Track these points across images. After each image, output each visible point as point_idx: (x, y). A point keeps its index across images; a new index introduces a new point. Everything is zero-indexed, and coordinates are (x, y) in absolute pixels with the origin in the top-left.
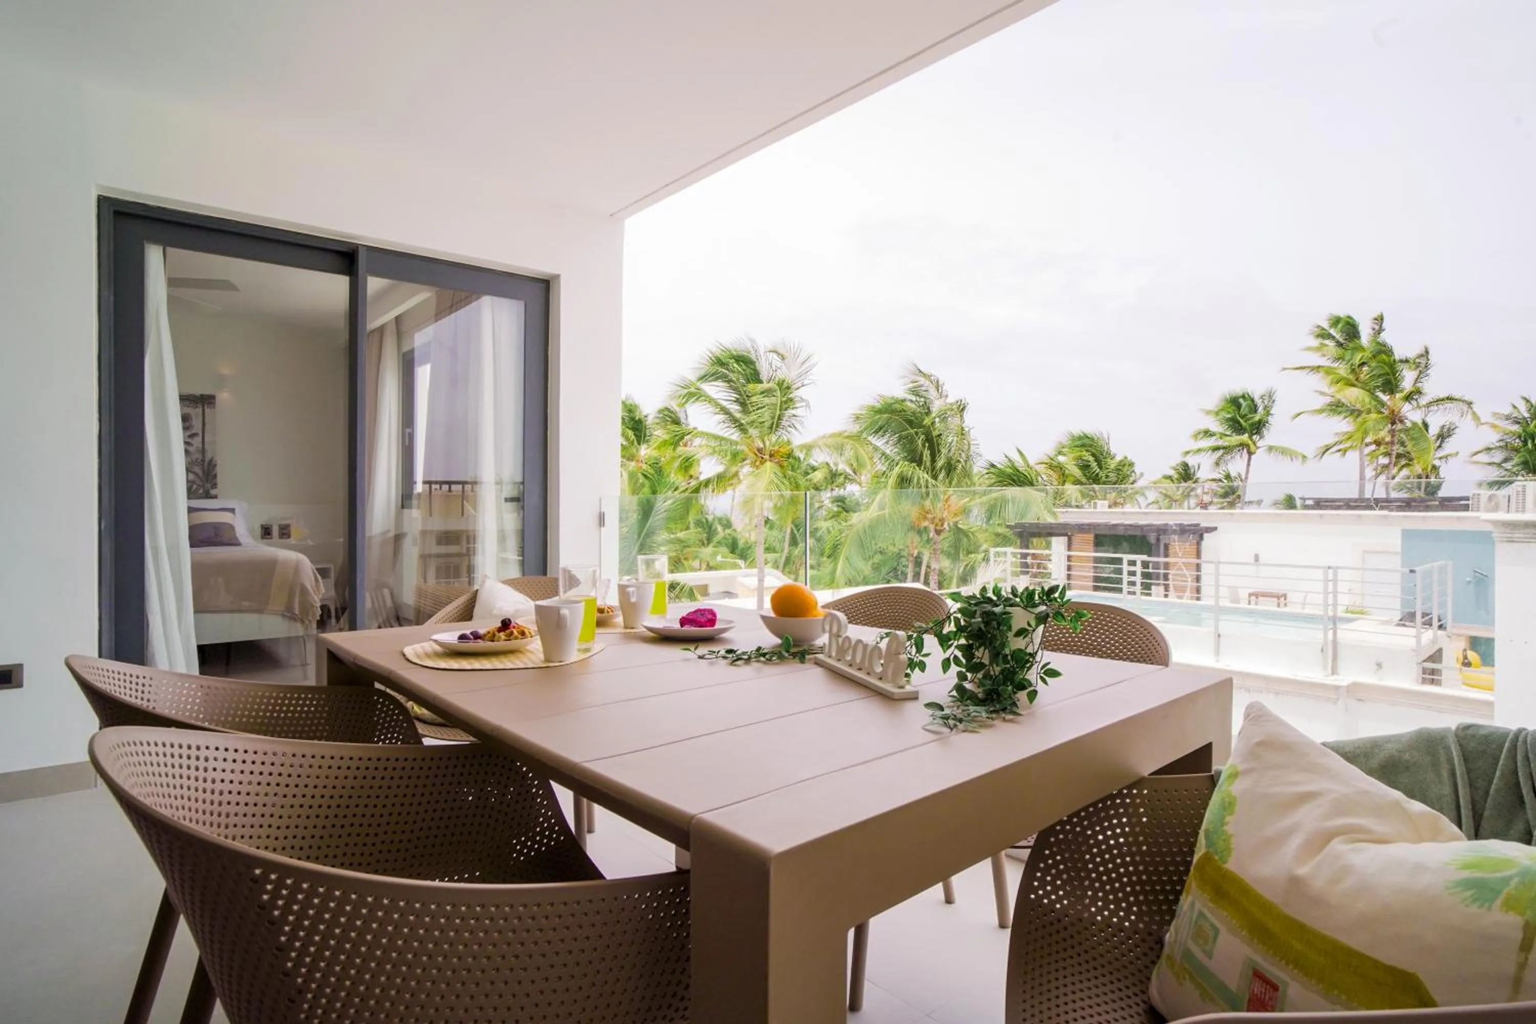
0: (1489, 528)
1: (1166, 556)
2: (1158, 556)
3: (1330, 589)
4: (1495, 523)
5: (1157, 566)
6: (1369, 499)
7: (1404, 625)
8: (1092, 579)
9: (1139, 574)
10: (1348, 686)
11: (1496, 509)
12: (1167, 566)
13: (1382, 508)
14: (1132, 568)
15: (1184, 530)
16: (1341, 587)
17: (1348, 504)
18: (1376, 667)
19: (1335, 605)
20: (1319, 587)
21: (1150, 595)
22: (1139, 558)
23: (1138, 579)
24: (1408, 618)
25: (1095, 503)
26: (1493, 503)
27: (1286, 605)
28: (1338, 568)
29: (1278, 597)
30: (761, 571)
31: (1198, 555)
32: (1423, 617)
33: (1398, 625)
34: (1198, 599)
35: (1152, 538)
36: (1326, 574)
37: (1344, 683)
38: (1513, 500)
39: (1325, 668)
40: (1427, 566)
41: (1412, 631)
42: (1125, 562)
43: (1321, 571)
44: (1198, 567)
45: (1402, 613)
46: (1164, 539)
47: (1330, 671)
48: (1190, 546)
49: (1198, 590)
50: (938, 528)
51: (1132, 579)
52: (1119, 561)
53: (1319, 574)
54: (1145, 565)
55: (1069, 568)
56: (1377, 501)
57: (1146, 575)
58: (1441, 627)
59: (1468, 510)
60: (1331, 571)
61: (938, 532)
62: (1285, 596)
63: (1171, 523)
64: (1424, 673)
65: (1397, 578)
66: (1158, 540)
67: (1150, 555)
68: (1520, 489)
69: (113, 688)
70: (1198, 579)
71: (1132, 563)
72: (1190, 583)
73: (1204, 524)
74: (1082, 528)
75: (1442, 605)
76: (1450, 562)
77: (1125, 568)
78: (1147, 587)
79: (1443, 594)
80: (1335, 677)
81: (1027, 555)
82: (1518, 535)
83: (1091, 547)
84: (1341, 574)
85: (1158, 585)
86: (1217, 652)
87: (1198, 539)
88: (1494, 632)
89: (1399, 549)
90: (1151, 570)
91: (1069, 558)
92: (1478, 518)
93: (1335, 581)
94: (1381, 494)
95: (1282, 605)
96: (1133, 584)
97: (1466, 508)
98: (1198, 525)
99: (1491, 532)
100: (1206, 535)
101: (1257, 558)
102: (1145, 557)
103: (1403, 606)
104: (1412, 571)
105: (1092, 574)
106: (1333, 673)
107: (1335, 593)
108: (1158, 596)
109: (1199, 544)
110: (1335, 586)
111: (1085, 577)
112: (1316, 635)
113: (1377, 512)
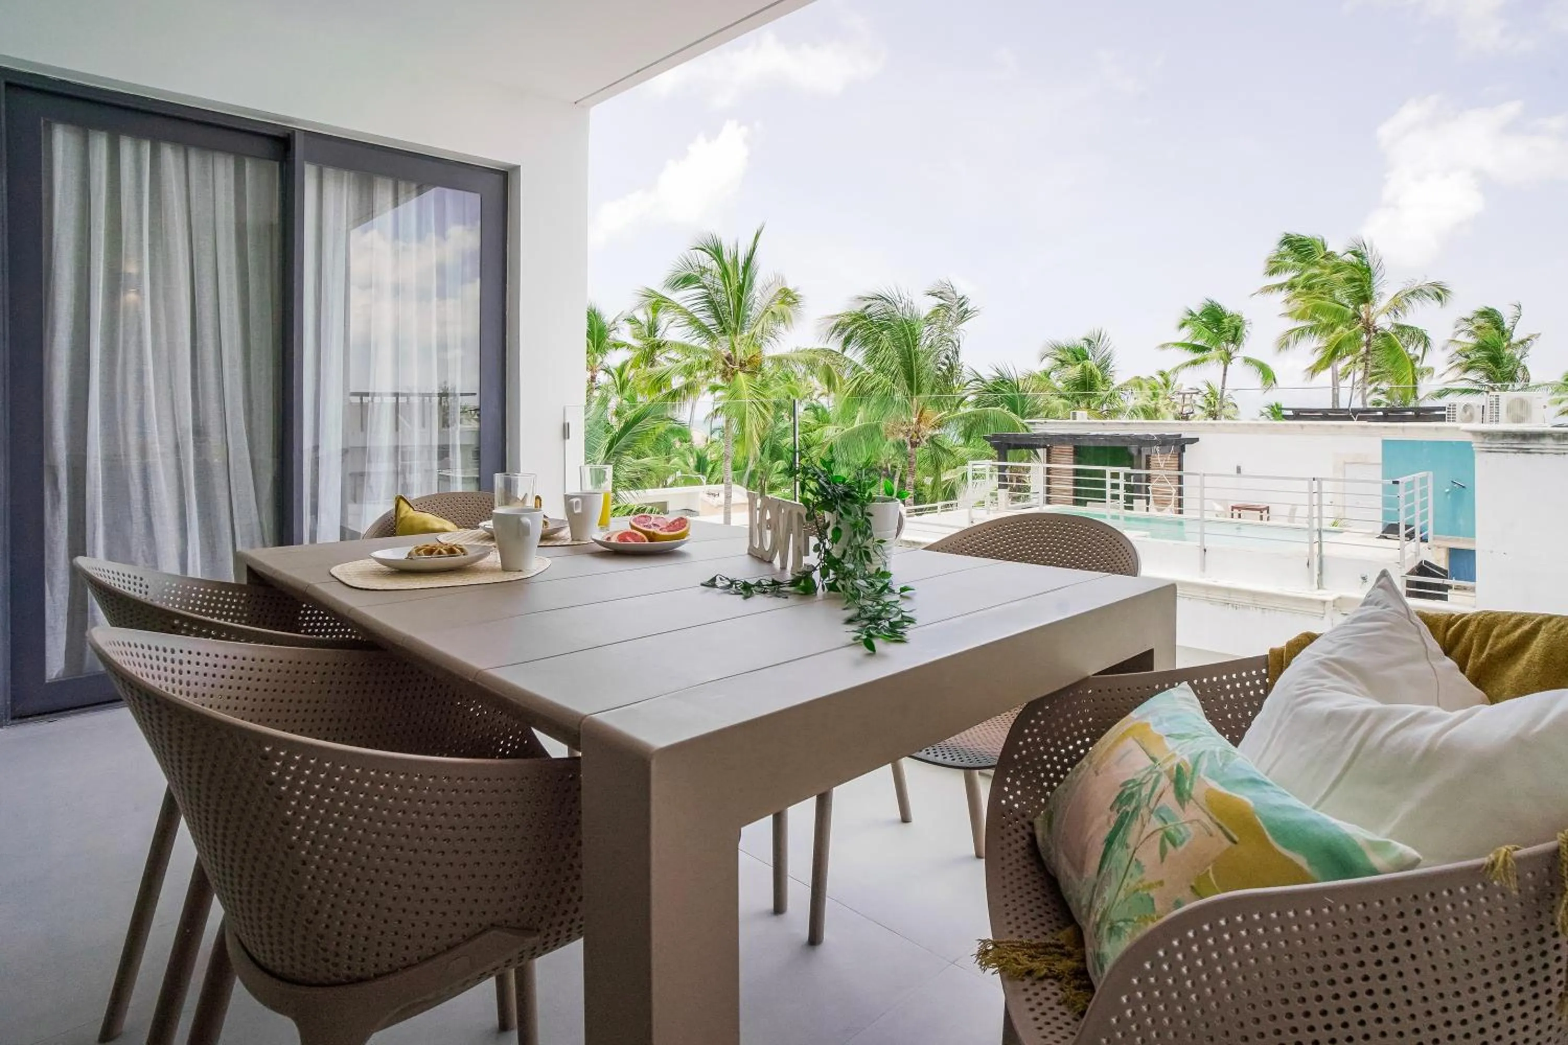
0: (1468, 438)
1: (1148, 467)
2: (1140, 467)
3: (1315, 502)
4: (1474, 433)
5: (1138, 478)
6: (1347, 410)
7: (1386, 538)
8: (1072, 493)
9: (1122, 487)
10: (1334, 601)
11: (1471, 419)
12: (1148, 478)
13: (1360, 419)
14: (1115, 481)
15: (1165, 442)
16: (1326, 499)
17: (1326, 415)
18: (1361, 580)
19: (1320, 519)
20: (1305, 499)
21: (1131, 508)
22: (1122, 470)
23: (1121, 492)
24: (1391, 530)
25: (1074, 414)
26: (1468, 413)
27: (1268, 519)
28: (1322, 479)
29: (1261, 510)
30: (728, 488)
31: (1180, 467)
32: (1406, 529)
33: (1381, 537)
34: (1180, 512)
35: (1133, 450)
36: (1311, 487)
37: (1330, 598)
38: (1487, 410)
39: (1312, 582)
40: (1409, 478)
41: (1396, 544)
42: (1108, 475)
43: (1306, 482)
44: (1180, 480)
45: (1384, 525)
46: (1145, 451)
47: (1316, 586)
48: (1172, 460)
49: (1180, 503)
50: (914, 440)
51: (1116, 492)
52: (1103, 474)
53: (1304, 486)
54: (1128, 476)
55: (1048, 481)
56: (1355, 412)
57: (1128, 488)
58: (1424, 540)
59: (1444, 420)
60: (1315, 483)
61: (914, 445)
62: (1268, 509)
63: (1152, 434)
64: (1407, 586)
65: (1379, 489)
66: (1140, 452)
67: (1132, 468)
68: (1494, 399)
69: (117, 582)
70: (1180, 492)
71: (1115, 475)
72: (1174, 497)
73: (1184, 436)
74: (1061, 439)
75: (1424, 516)
76: (1431, 473)
77: (1109, 480)
78: (1129, 500)
79: (1424, 505)
80: (1321, 592)
81: (1006, 467)
82: (1497, 444)
83: (1071, 458)
84: (1325, 484)
85: (1140, 498)
86: (1203, 567)
87: (1179, 451)
88: (1474, 542)
89: (1380, 461)
90: (1132, 483)
91: (1048, 471)
92: (1457, 429)
93: (1320, 493)
94: (1357, 404)
95: (1265, 517)
96: (1115, 497)
97: (1442, 418)
98: (1180, 435)
99: (1470, 443)
100: (1187, 446)
101: (1239, 470)
102: (1128, 470)
103: (1384, 518)
104: (1396, 483)
105: (1072, 487)
106: (1319, 588)
107: (1320, 506)
108: (1140, 509)
109: (1180, 456)
110: (1320, 498)
111: (1065, 491)
112: (1302, 547)
113: (1355, 423)
